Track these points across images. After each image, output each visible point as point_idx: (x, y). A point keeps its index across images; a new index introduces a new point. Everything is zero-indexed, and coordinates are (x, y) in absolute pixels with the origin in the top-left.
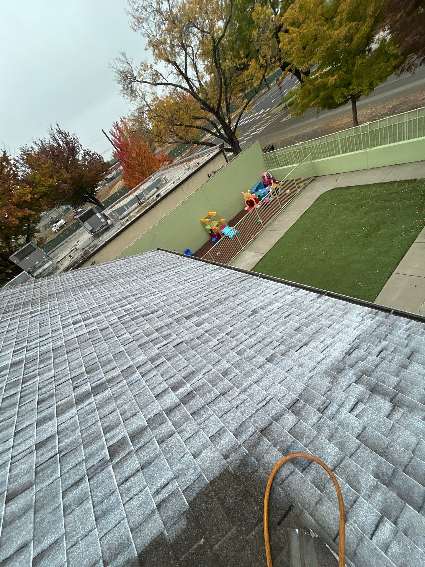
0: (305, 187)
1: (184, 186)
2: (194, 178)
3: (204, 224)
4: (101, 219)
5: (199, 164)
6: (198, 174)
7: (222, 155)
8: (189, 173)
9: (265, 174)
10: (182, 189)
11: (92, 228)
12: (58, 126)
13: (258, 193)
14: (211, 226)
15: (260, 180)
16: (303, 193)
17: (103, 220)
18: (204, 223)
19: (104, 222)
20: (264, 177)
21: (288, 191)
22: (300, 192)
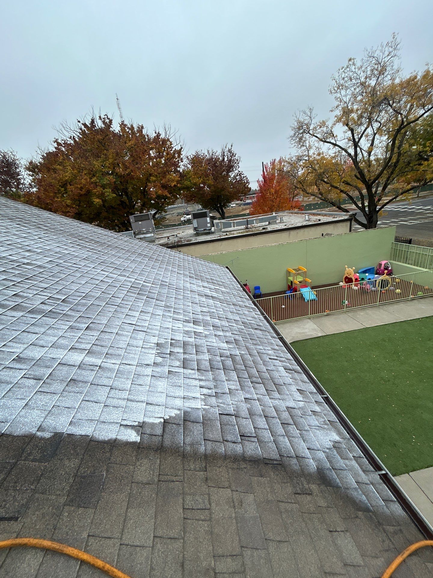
0: (422, 298)
1: (293, 233)
2: (306, 230)
3: (288, 273)
4: (209, 223)
5: (320, 220)
6: (313, 229)
7: (349, 223)
8: (305, 223)
9: (383, 263)
10: (290, 234)
11: (197, 226)
12: (232, 146)
13: (363, 276)
14: (294, 279)
15: (375, 266)
16: (415, 301)
17: (209, 225)
18: (290, 272)
19: (209, 227)
20: (380, 265)
21: (398, 291)
22: (413, 300)
